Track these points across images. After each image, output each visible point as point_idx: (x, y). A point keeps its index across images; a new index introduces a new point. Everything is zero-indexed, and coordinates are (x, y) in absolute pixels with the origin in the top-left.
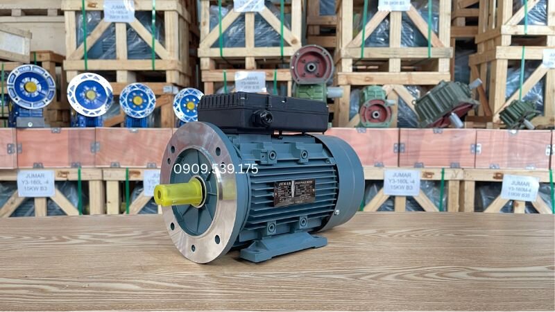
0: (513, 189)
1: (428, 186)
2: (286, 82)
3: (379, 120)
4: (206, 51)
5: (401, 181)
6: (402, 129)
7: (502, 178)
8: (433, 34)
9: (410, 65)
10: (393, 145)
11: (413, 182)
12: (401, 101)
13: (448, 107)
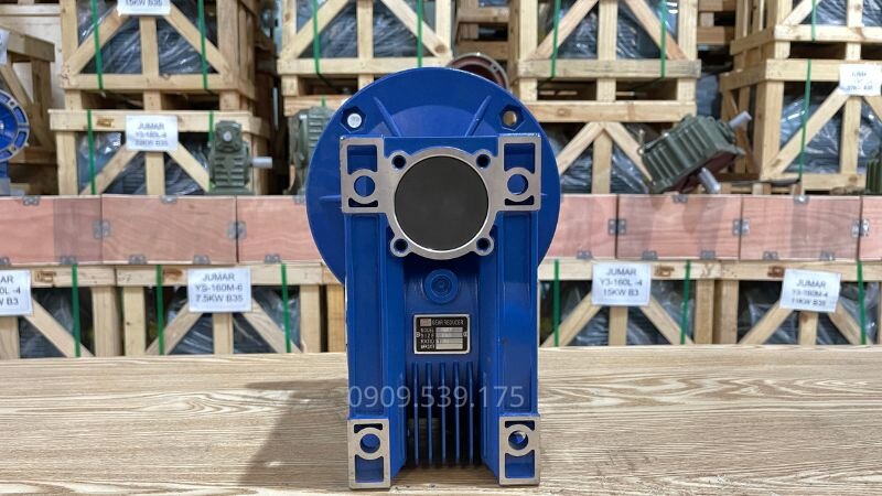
0: (799, 293)
1: (663, 289)
4: (290, 64)
5: (621, 282)
6: (624, 198)
7: (782, 274)
8: (668, 37)
10: (606, 221)
11: (640, 283)
12: (616, 148)
13: (698, 160)
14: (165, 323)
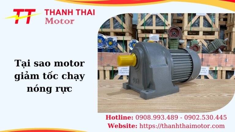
1: (211, 72)
2: (166, 38)
3: (196, 51)
4: (139, 27)
5: (203, 71)
6: (204, 54)
7: (234, 69)
8: (213, 23)
9: (205, 33)
11: (207, 71)
12: (203, 45)
13: (218, 47)
14: (114, 77)
